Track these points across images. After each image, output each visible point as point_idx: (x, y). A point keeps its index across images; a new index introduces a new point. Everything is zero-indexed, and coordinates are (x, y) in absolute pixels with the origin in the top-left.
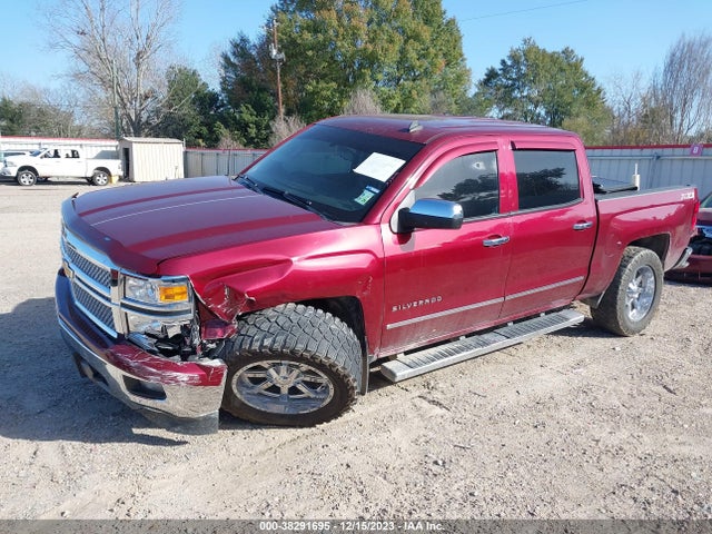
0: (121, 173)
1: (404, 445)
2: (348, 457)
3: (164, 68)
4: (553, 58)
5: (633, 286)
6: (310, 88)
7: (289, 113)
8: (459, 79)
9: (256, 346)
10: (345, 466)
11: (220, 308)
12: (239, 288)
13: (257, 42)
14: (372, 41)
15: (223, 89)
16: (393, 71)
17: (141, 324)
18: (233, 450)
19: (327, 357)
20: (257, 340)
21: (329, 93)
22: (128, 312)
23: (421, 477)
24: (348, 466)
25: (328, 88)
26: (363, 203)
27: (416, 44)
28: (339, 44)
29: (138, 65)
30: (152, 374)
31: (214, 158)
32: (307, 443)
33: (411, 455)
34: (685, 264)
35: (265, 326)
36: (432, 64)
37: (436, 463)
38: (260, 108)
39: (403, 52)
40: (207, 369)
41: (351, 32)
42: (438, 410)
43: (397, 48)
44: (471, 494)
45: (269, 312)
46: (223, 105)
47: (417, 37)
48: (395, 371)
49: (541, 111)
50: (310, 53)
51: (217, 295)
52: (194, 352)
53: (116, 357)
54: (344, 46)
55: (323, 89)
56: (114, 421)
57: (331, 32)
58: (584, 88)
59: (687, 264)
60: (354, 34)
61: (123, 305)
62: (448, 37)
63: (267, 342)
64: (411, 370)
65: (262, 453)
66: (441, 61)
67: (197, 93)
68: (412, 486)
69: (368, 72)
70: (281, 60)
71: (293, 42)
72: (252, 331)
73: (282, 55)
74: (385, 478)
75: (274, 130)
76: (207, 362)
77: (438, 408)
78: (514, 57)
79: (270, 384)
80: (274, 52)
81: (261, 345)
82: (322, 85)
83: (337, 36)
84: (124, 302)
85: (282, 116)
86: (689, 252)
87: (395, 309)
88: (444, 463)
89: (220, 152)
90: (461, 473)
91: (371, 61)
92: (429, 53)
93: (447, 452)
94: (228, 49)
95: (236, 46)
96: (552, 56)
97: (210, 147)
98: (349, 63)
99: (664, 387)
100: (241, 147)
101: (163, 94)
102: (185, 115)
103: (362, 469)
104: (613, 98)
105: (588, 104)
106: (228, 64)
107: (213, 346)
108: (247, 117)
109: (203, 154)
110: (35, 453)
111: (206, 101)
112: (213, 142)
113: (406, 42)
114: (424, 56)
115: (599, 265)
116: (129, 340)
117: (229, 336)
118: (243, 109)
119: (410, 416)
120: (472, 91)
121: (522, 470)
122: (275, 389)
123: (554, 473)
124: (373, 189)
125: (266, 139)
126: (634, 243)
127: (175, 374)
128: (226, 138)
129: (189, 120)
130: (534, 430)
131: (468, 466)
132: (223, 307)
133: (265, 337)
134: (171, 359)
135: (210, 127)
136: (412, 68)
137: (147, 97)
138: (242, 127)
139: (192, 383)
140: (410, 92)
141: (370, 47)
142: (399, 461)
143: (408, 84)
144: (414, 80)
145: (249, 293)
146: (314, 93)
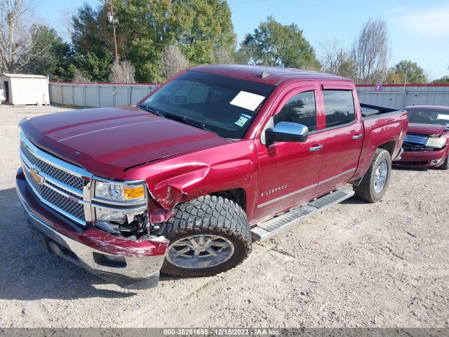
0: (4, 99)
1: (278, 284)
2: (246, 295)
3: (29, 25)
4: (286, 29)
5: (377, 173)
6: (135, 43)
7: (121, 60)
8: (231, 40)
9: (190, 226)
10: (247, 302)
11: (165, 201)
12: (177, 186)
13: (97, 11)
14: (176, 13)
15: (74, 42)
16: (189, 34)
17: (106, 214)
18: (168, 297)
19: (236, 231)
20: (191, 222)
21: (148, 47)
22: (97, 207)
23: (298, 305)
24: (249, 301)
25: (147, 43)
26: (242, 125)
27: (204, 17)
28: (154, 15)
29: (10, 23)
30: (119, 250)
31: (71, 89)
32: (216, 287)
33: (284, 290)
34: (399, 158)
35: (194, 212)
36: (214, 30)
37: (302, 294)
38: (101, 55)
39: (195, 21)
40: (156, 244)
41: (161, 7)
42: (287, 258)
43: (192, 18)
44: (333, 313)
45: (194, 202)
46: (73, 53)
47: (204, 13)
48: (259, 234)
49: (279, 61)
50: (135, 20)
51: (162, 192)
52: (145, 232)
53: (90, 240)
54: (157, 16)
55: (144, 44)
56: (73, 283)
57: (148, 7)
58: (303, 48)
59: (400, 158)
60: (164, 8)
61: (93, 202)
62: (223, 14)
63: (198, 223)
64: (269, 233)
65: (188, 297)
66: (219, 28)
67: (53, 44)
68: (295, 311)
69: (173, 34)
70: (116, 24)
71: (123, 12)
72: (185, 216)
73: (117, 21)
74: (276, 307)
75: (112, 70)
76: (155, 239)
77: (286, 256)
78: (262, 27)
79: (189, 249)
80: (111, 18)
81: (194, 225)
82: (143, 40)
83: (152, 9)
84: (93, 199)
85: (118, 61)
86: (402, 150)
87: (262, 194)
88: (307, 293)
89: (75, 85)
90: (321, 300)
91: (175, 26)
92: (211, 23)
93: (306, 286)
94: (77, 14)
95: (82, 12)
96: (284, 28)
97: (66, 81)
98: (160, 27)
99: (408, 233)
100: (89, 81)
101: (29, 44)
102: (45, 58)
103: (260, 303)
104: (320, 55)
105: (307, 58)
106: (77, 25)
107: (157, 227)
108: (92, 61)
109: (62, 86)
110: (23, 312)
111: (61, 50)
112: (69, 78)
113: (197, 15)
114: (209, 25)
115: (363, 160)
116: (95, 226)
117: (169, 219)
118: (89, 56)
119: (272, 263)
120: (238, 47)
121: (354, 293)
122: (191, 252)
123: (373, 293)
124: (246, 116)
125: (106, 76)
126: (380, 147)
127: (135, 249)
128: (79, 75)
129: (49, 62)
130: (350, 267)
131: (322, 294)
132: (166, 200)
133: (195, 220)
134: (129, 238)
135: (66, 67)
136: (201, 33)
137: (17, 45)
138: (90, 68)
139: (147, 255)
140: (200, 47)
141: (174, 18)
142: (279, 295)
143: (199, 42)
144: (202, 40)
145: (184, 190)
146: (138, 46)
